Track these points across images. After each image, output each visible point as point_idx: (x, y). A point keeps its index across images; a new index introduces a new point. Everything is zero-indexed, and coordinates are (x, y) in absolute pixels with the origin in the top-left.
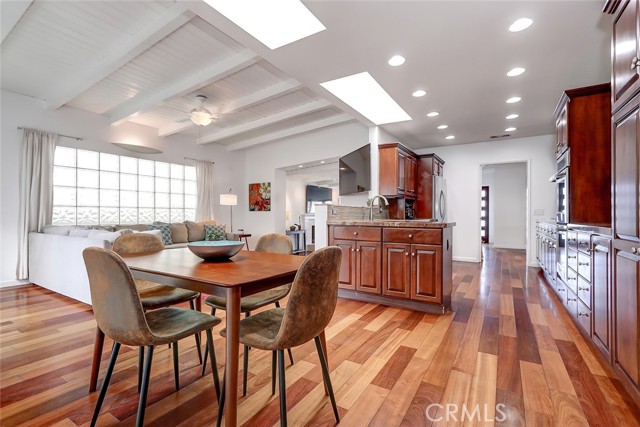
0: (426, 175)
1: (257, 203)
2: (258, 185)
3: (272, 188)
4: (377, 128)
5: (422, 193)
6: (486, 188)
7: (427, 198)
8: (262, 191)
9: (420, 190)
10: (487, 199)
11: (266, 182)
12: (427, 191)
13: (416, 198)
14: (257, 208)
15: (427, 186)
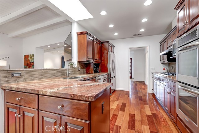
0: (106, 52)
1: (27, 65)
2: (28, 56)
3: (35, 57)
4: (76, 23)
5: (104, 61)
6: (131, 59)
7: (106, 62)
8: (30, 58)
9: (103, 59)
10: (131, 62)
11: (32, 54)
12: (106, 59)
13: (101, 62)
14: (28, 67)
15: (106, 57)
